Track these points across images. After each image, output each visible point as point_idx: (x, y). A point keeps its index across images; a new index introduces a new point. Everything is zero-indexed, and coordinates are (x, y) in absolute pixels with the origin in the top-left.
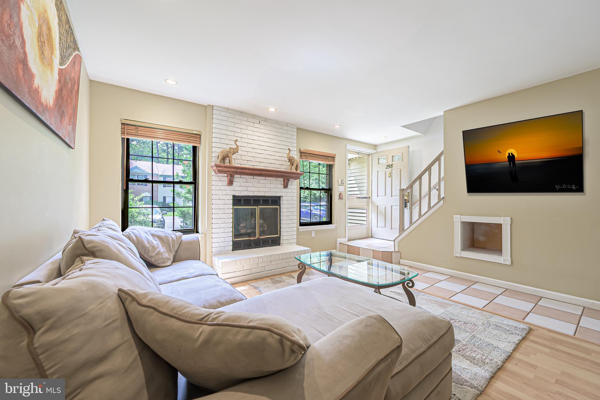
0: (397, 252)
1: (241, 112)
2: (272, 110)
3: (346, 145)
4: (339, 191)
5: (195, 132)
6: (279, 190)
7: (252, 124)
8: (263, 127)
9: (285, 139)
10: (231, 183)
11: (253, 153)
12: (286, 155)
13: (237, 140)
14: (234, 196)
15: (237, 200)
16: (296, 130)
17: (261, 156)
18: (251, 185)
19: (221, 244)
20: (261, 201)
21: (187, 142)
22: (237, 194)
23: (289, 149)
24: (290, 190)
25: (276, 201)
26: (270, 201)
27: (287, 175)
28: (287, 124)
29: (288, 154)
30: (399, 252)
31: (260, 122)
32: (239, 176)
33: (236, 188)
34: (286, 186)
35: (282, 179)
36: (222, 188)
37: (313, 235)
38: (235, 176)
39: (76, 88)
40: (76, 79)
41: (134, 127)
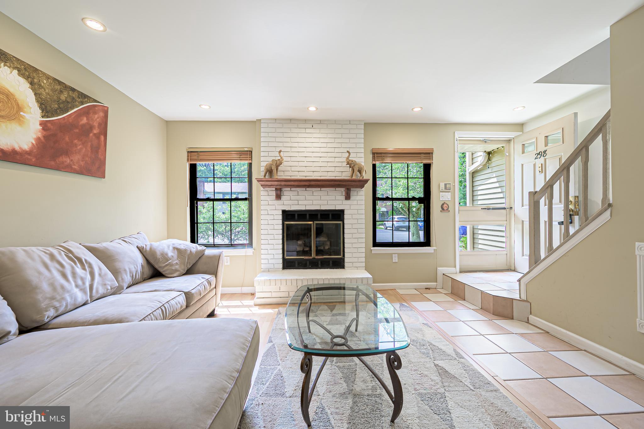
0: (524, 301)
1: (291, 120)
2: (312, 109)
3: (454, 132)
4: (441, 199)
5: (246, 149)
6: (340, 202)
7: (303, 131)
8: (318, 131)
9: (347, 141)
10: (278, 197)
11: (305, 162)
12: (345, 160)
13: (280, 152)
14: (284, 212)
15: (287, 215)
16: (363, 127)
17: (315, 164)
18: (302, 198)
19: (271, 261)
20: (319, 216)
21: (238, 160)
22: (287, 208)
23: (348, 152)
24: (355, 202)
25: (338, 215)
26: (330, 216)
27: (344, 183)
28: (350, 122)
29: (348, 158)
30: (526, 301)
31: (312, 126)
32: (289, 189)
33: (286, 202)
34: (348, 197)
35: (343, 189)
36: (270, 203)
37: (395, 259)
38: (284, 189)
39: (95, 132)
40: (96, 124)
41: (196, 153)
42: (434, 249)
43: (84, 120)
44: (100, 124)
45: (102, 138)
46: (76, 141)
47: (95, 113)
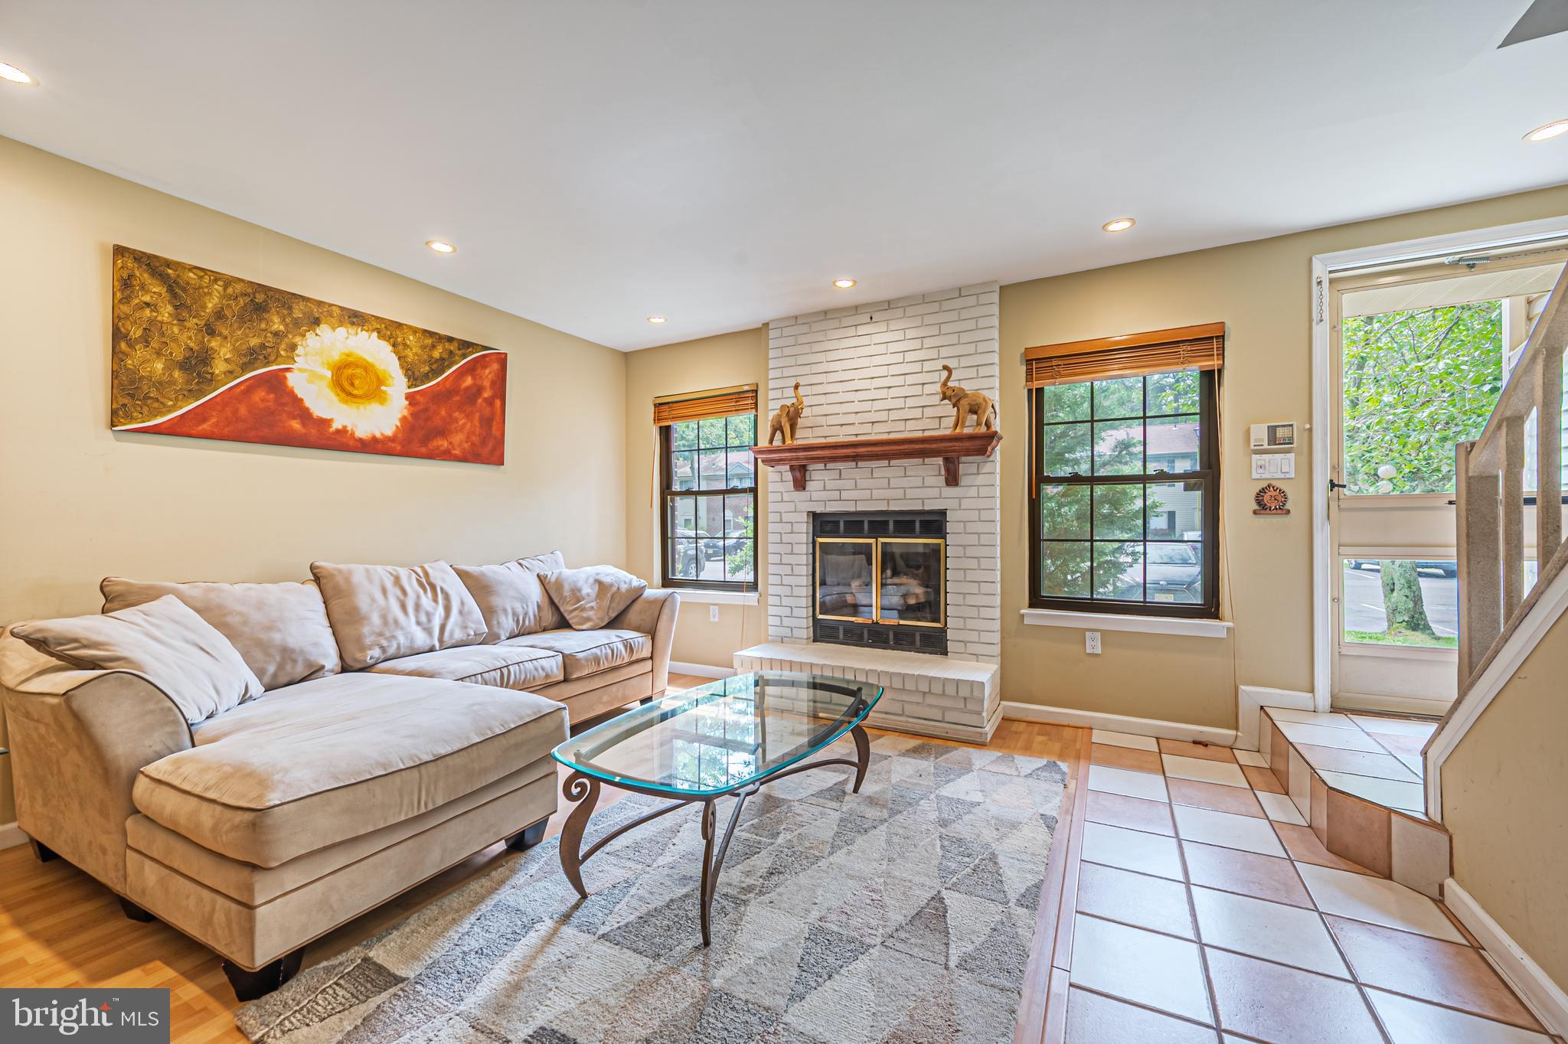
0: (1432, 824)
1: (825, 312)
2: (845, 284)
4: (1255, 476)
5: (746, 388)
6: (935, 492)
7: (851, 331)
8: (883, 327)
9: (954, 339)
10: (800, 484)
11: (856, 402)
12: (937, 388)
13: (796, 387)
14: (815, 516)
15: (822, 523)
16: (996, 297)
17: (878, 405)
18: (850, 484)
19: (787, 622)
20: (891, 526)
21: (732, 411)
22: (819, 509)
23: (945, 368)
24: (973, 492)
25: (934, 523)
26: (918, 525)
27: (934, 446)
28: (960, 292)
29: (945, 384)
30: (1441, 827)
31: (871, 318)
32: (821, 466)
33: (816, 496)
34: (952, 479)
35: (940, 461)
36: (786, 497)
37: (1094, 645)
38: (811, 467)
39: (486, 395)
40: (487, 383)
41: (666, 407)
42: (1228, 629)
43: (469, 381)
44: (493, 383)
45: (498, 403)
46: (456, 414)
47: (485, 367)
